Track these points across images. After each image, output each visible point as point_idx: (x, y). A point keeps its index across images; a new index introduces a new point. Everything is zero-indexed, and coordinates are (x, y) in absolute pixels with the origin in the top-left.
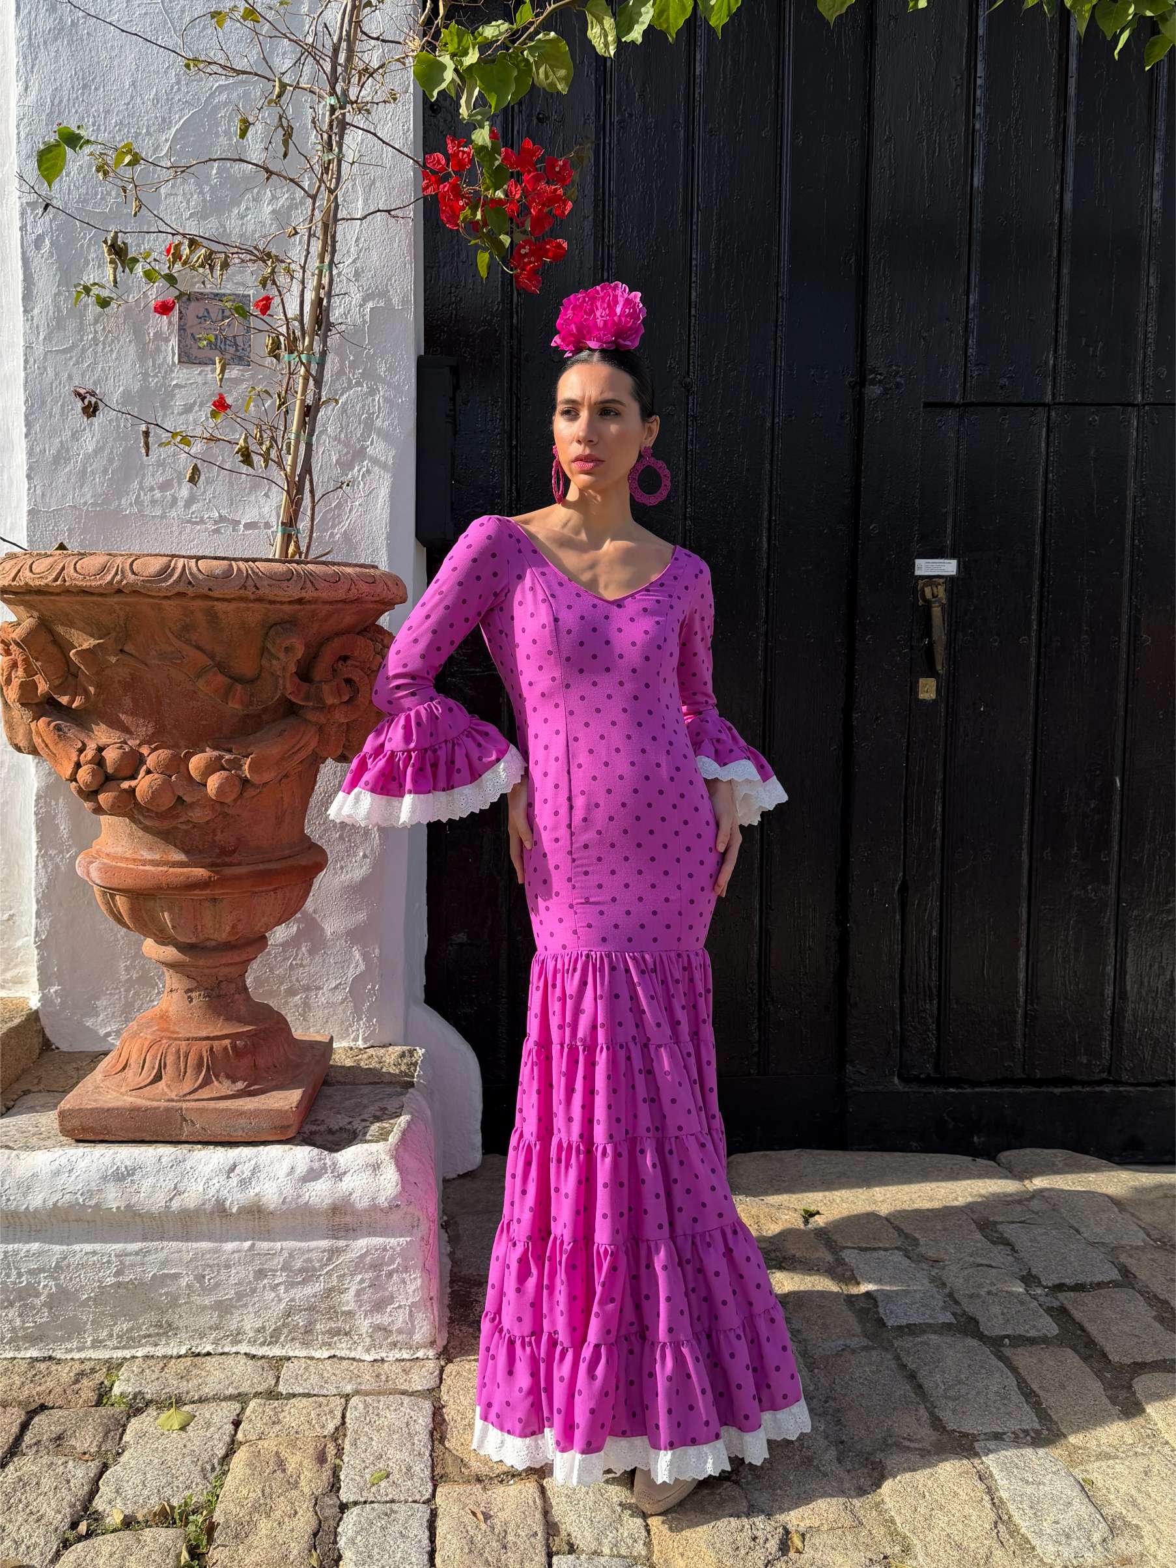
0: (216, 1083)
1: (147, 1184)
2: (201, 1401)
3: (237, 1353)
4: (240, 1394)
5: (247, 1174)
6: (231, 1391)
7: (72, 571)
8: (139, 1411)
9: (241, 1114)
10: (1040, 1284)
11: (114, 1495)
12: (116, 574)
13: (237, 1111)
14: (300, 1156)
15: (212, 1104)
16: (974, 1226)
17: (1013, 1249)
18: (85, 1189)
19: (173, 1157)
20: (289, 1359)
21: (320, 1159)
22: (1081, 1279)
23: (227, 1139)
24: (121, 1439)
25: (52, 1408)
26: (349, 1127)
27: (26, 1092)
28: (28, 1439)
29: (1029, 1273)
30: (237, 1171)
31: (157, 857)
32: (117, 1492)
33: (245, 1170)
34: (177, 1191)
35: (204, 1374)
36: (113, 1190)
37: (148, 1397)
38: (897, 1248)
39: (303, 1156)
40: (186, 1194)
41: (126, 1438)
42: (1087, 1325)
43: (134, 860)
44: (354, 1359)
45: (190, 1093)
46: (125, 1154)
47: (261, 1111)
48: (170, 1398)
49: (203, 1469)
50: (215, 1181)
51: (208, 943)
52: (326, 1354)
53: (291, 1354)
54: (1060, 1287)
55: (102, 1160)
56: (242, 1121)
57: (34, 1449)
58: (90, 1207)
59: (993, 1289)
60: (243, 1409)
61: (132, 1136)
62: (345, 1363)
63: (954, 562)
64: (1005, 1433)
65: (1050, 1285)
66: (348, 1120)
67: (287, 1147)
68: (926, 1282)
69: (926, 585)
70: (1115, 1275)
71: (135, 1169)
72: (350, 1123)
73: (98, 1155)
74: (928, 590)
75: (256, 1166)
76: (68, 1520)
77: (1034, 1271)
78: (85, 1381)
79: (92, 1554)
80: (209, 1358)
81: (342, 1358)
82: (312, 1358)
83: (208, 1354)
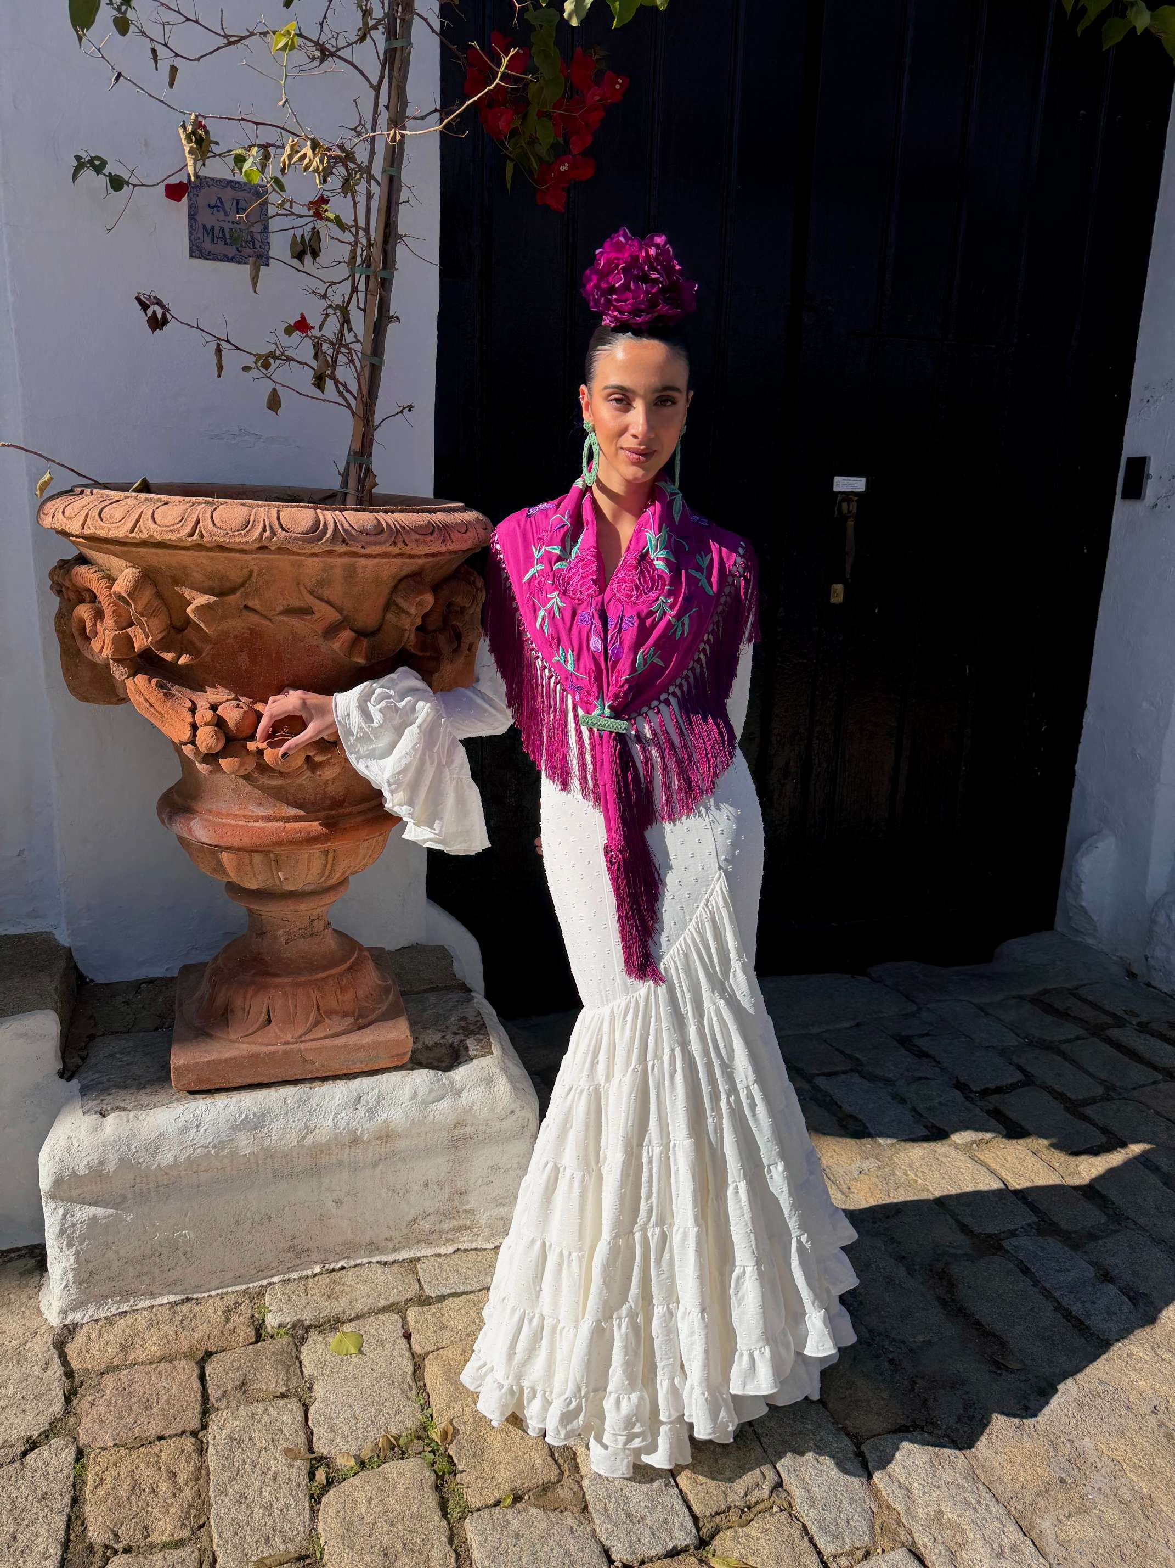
0: (327, 1020)
1: (276, 1127)
2: (357, 1318)
3: (370, 1263)
4: (393, 1304)
5: (372, 1103)
6: (383, 1303)
7: (211, 525)
8: (303, 1340)
9: (360, 1048)
10: (971, 1091)
11: (332, 1435)
12: (264, 530)
13: (355, 1045)
14: (419, 1080)
15: (328, 1042)
16: (895, 1043)
17: (935, 1060)
18: (216, 1141)
19: (297, 1097)
20: (419, 1259)
21: (439, 1080)
22: (999, 1083)
23: (345, 1072)
24: (302, 1372)
25: (217, 1352)
26: (443, 1041)
27: (92, 1037)
28: (213, 1393)
29: (958, 1081)
30: (363, 1102)
31: (270, 812)
32: (332, 1431)
33: (371, 1099)
34: (308, 1130)
35: (347, 1289)
36: (244, 1137)
37: (307, 1323)
38: (852, 1070)
39: (421, 1078)
40: (317, 1131)
41: (308, 1371)
42: (1023, 1123)
43: (244, 816)
44: (476, 1249)
45: (305, 1034)
46: (249, 1101)
47: (379, 1043)
48: (329, 1321)
49: (403, 1391)
50: (343, 1114)
51: (306, 888)
52: (451, 1249)
53: (419, 1255)
54: (985, 1093)
55: (228, 1111)
56: (361, 1055)
57: (224, 1401)
58: (226, 1157)
59: (941, 1100)
60: (404, 1319)
61: (249, 1081)
62: (470, 1254)
63: (864, 480)
64: (1017, 1230)
65: (978, 1090)
66: (440, 1034)
67: (404, 1073)
68: (889, 1099)
69: (843, 500)
70: (1019, 1076)
71: (264, 1115)
72: (443, 1037)
73: (222, 1106)
74: (845, 505)
75: (380, 1095)
76: (304, 1472)
77: (962, 1080)
78: (234, 1317)
79: (349, 1505)
80: (344, 1272)
81: (465, 1251)
82: (439, 1255)
83: (343, 1268)
